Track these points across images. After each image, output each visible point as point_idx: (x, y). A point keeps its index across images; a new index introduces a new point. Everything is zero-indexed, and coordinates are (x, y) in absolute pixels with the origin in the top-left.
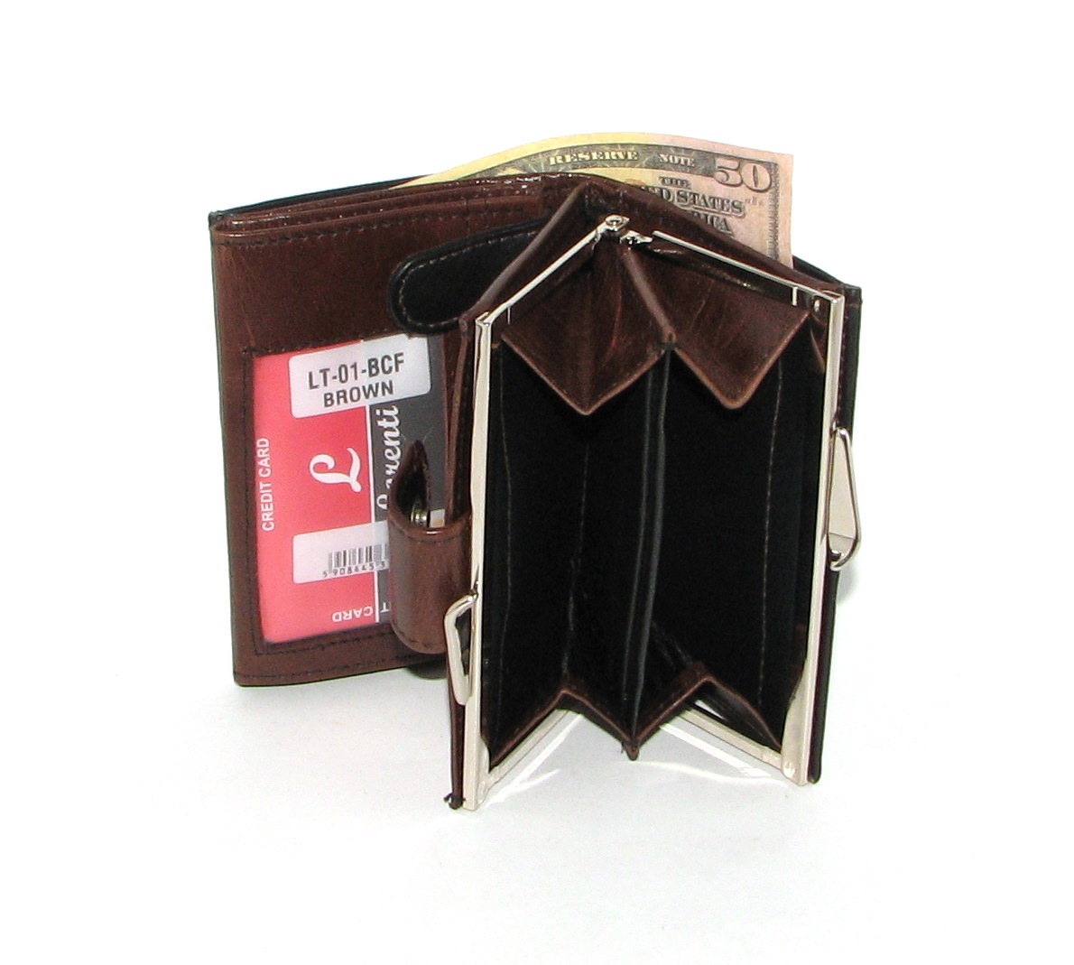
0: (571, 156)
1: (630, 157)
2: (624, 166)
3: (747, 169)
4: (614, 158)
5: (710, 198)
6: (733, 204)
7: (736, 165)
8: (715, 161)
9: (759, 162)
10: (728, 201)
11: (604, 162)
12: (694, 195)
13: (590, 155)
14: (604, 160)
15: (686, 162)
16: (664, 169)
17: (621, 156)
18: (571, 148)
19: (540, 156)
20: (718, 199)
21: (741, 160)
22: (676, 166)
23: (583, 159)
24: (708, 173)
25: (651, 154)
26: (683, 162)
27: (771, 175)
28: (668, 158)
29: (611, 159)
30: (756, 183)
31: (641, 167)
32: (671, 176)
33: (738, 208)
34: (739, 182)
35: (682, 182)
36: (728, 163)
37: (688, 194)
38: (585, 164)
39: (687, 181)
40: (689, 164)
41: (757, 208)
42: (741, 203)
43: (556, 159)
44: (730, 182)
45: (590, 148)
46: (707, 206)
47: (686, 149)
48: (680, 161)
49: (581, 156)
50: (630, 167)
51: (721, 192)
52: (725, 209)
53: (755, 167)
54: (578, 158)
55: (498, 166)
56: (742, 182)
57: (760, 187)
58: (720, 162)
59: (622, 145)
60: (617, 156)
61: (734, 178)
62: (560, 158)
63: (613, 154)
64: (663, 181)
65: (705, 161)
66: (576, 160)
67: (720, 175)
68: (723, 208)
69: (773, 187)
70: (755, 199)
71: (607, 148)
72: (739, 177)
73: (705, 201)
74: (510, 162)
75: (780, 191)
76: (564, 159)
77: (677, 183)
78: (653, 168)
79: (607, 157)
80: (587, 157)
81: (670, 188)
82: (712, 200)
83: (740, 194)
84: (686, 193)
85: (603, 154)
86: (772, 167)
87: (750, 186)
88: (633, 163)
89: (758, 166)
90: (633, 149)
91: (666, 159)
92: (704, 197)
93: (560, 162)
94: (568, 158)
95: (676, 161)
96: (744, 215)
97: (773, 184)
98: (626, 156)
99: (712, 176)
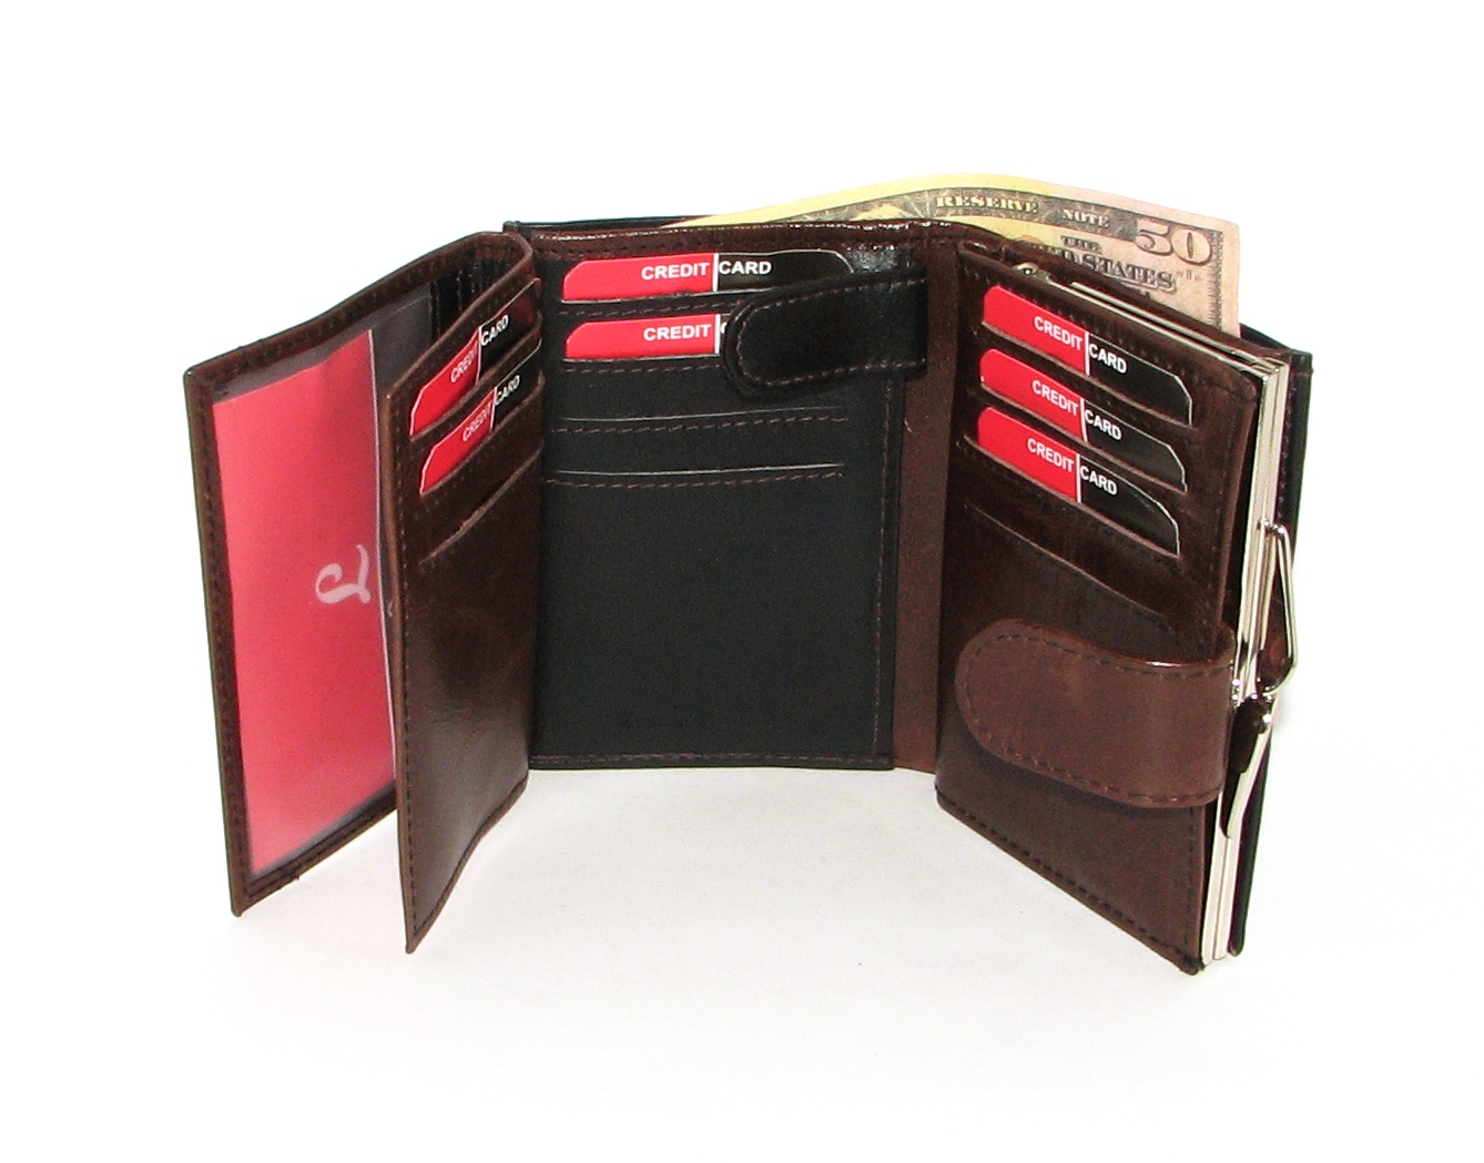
0: (963, 198)
1: (1028, 208)
2: (1022, 219)
3: (1180, 236)
4: (1011, 207)
5: (1128, 266)
6: (1160, 275)
7: (1165, 229)
8: (1135, 223)
9: (1196, 229)
10: (1153, 272)
11: (998, 211)
12: (1106, 261)
13: (985, 200)
14: (999, 208)
15: (1097, 221)
16: (1068, 227)
17: (1019, 207)
18: (963, 189)
19: (926, 195)
20: (1139, 268)
21: (1171, 225)
22: (1083, 225)
23: (977, 204)
24: (1127, 236)
25: (1055, 209)
26: (1092, 221)
27: (1211, 247)
28: (1073, 214)
29: (1007, 209)
30: (1190, 254)
31: (1039, 222)
32: (1077, 237)
33: (1166, 280)
34: (1168, 250)
35: (1091, 245)
36: (1154, 227)
37: (1097, 260)
38: (979, 211)
39: (1097, 244)
40: (1100, 223)
41: (1192, 284)
42: (1170, 275)
43: (944, 200)
44: (1155, 249)
45: (985, 192)
46: (1124, 276)
47: (1096, 205)
48: (1088, 219)
49: (974, 200)
50: (1027, 220)
51: (1143, 260)
52: (1149, 280)
53: (1190, 234)
54: (969, 201)
55: (873, 201)
56: (1172, 250)
57: (1197, 258)
58: (1142, 224)
59: (1022, 193)
60: (1014, 205)
61: (1162, 245)
62: (950, 199)
63: (1010, 202)
64: (1066, 241)
65: (1123, 222)
66: (968, 204)
67: (1141, 240)
68: (1146, 281)
69: (1213, 259)
70: (1189, 272)
71: (1003, 195)
72: (1169, 245)
73: (1121, 270)
74: (888, 198)
75: (1224, 266)
76: (954, 201)
77: (1083, 245)
78: (1054, 224)
79: (1004, 206)
80: (981, 203)
81: (1074, 250)
82: (1130, 269)
83: (1170, 265)
84: (1094, 257)
85: (999, 202)
86: (1214, 237)
87: (1183, 256)
88: (1032, 217)
89: (1194, 234)
90: (1031, 200)
91: (1070, 216)
92: (1119, 264)
93: (950, 204)
94: (959, 201)
95: (1084, 219)
96: (1175, 291)
97: (1214, 257)
98: (1024, 208)
99: (1131, 241)
